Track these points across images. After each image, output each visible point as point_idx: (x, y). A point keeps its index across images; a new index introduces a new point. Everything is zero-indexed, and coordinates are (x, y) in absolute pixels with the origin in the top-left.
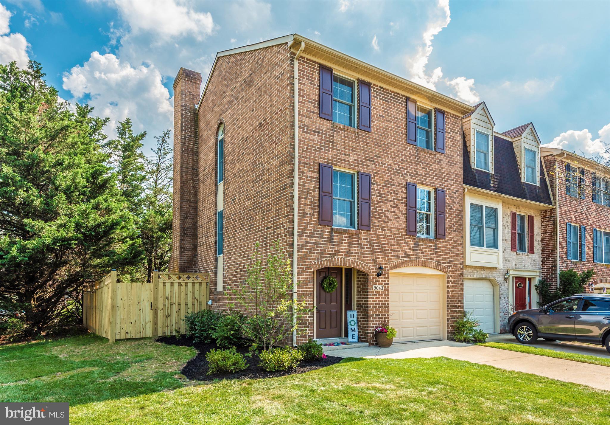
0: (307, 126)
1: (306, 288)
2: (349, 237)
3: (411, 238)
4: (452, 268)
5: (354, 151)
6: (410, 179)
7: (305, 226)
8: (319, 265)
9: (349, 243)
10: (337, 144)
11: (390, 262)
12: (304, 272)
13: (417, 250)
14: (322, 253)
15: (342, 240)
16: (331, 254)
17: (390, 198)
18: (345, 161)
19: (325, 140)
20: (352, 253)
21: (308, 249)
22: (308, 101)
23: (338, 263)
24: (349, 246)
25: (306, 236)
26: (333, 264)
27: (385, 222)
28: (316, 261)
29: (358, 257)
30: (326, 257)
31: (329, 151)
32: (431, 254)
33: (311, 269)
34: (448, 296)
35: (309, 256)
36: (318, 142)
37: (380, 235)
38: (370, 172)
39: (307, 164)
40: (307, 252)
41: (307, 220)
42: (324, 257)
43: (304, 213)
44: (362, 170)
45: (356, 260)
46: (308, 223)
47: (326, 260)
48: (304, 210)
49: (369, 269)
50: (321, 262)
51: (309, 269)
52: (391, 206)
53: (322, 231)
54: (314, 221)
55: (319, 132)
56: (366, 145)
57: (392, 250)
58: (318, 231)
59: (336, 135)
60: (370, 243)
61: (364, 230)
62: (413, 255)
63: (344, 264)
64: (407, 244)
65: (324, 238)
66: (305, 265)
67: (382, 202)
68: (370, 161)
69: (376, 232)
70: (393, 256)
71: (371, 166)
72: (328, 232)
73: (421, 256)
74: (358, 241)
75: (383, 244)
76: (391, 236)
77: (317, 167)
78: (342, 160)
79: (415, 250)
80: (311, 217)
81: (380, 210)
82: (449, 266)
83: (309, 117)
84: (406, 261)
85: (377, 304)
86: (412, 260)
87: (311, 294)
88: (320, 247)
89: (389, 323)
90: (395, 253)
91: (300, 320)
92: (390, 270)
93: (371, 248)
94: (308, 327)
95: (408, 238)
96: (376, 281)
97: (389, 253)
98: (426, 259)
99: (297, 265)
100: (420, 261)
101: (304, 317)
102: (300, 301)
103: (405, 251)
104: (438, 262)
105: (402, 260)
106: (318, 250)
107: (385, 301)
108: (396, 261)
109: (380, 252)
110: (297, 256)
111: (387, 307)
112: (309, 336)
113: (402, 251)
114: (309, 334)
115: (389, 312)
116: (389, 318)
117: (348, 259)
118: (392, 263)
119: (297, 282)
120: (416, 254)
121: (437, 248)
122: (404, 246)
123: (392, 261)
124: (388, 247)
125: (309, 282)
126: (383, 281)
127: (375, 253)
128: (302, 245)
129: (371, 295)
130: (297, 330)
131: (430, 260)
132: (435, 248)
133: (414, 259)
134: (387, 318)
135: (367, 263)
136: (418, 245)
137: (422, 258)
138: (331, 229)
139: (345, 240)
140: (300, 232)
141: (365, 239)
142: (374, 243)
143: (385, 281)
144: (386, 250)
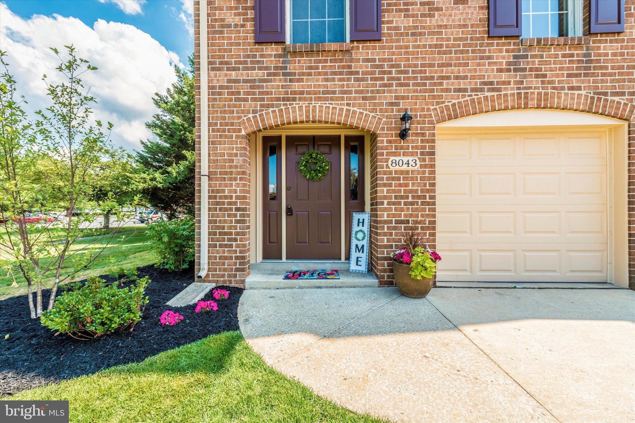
1: (231, 167)
2: (326, 61)
3: (504, 44)
7: (225, 51)
8: (256, 122)
9: (326, 74)
11: (438, 103)
12: (226, 137)
13: (524, 70)
14: (263, 99)
15: (311, 68)
16: (284, 99)
21: (233, 93)
23: (300, 116)
24: (327, 80)
25: (228, 69)
27: (423, 15)
28: (251, 116)
29: (349, 99)
30: (272, 106)
32: (569, 76)
33: (240, 131)
35: (235, 106)
37: (407, 47)
40: (231, 100)
41: (230, 38)
42: (268, 106)
43: (223, 26)
45: (345, 108)
46: (231, 44)
47: (274, 112)
48: (223, 20)
49: (378, 123)
50: (261, 115)
51: (234, 131)
53: (262, 56)
54: (246, 38)
57: (443, 78)
58: (254, 57)
60: (381, 66)
61: (365, 41)
62: (509, 83)
63: (314, 116)
64: (489, 58)
65: (266, 68)
66: (227, 124)
69: (398, 41)
70: (448, 90)
72: (276, 56)
73: (536, 82)
74: (350, 67)
75: (416, 66)
76: (441, 46)
79: (516, 70)
80: (238, 32)
84: (486, 98)
85: (402, 197)
86: (506, 95)
87: (241, 179)
88: (259, 87)
89: (434, 241)
90: (453, 84)
91: (218, 228)
92: (438, 122)
93: (382, 79)
94: (236, 240)
95: (492, 44)
96: (396, 148)
97: (435, 84)
98: (554, 88)
99: (210, 125)
100: (533, 96)
101: (225, 221)
102: (218, 191)
103: (484, 76)
104: (595, 93)
105: (474, 97)
106: (254, 93)
107: (422, 191)
108: (456, 101)
109: (408, 85)
110: (209, 107)
111: (428, 204)
112: (237, 258)
113: (473, 77)
114: (238, 254)
115: (434, 216)
116: (434, 228)
117: (324, 106)
118: (443, 105)
119: (209, 156)
120: (518, 79)
121: (593, 58)
122: (479, 65)
123: (444, 102)
124: (431, 72)
125: (236, 155)
126: (417, 147)
127: (394, 88)
128: (221, 87)
129: (383, 178)
130: (210, 246)
131: (566, 91)
132: (585, 59)
133: (512, 92)
134: (428, 229)
135: (372, 112)
136: (526, 57)
137: (538, 88)
138: (284, 49)
139: (317, 68)
140: (215, 63)
141: (368, 60)
142: (392, 66)
143: (424, 147)
144: (427, 78)
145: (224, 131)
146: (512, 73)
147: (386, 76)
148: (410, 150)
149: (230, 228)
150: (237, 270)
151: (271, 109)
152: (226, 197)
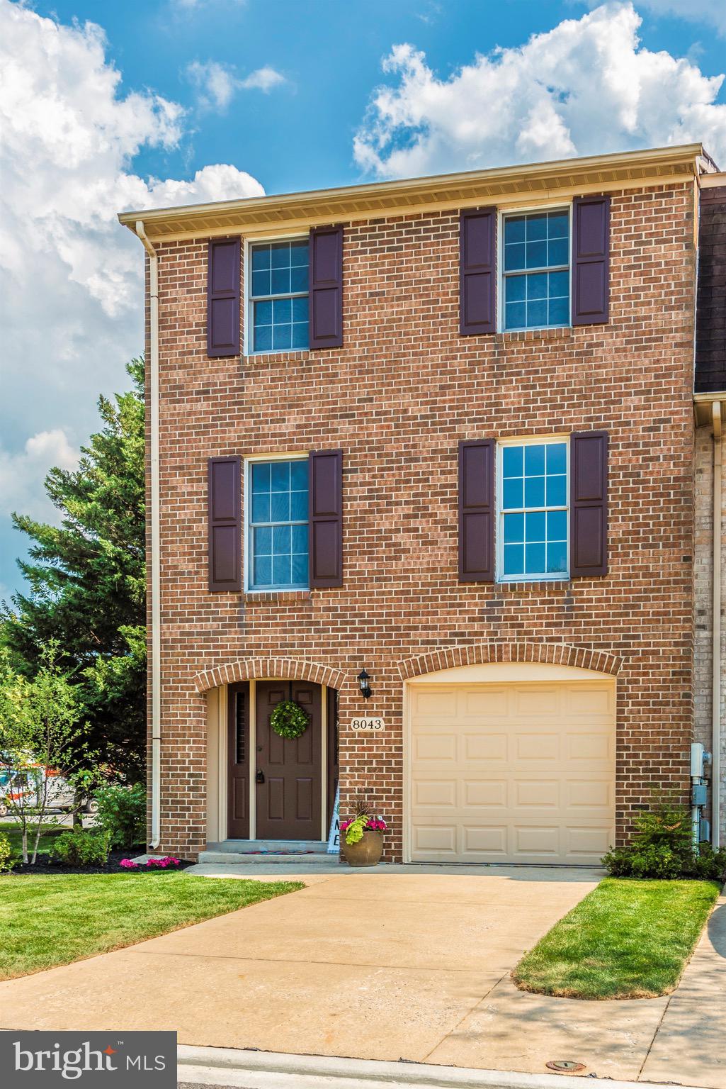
0: (181, 387)
1: (183, 729)
2: (284, 611)
3: (476, 590)
4: (639, 660)
5: (297, 406)
6: (470, 432)
7: (178, 601)
8: (210, 679)
9: (284, 625)
10: (253, 402)
11: (404, 657)
12: (179, 695)
13: (499, 619)
14: (217, 654)
15: (268, 618)
16: (239, 653)
17: (404, 495)
18: (274, 435)
19: (221, 405)
20: (293, 645)
22: (182, 333)
23: (258, 671)
24: (285, 631)
25: (182, 621)
26: (244, 674)
27: (388, 558)
28: (205, 672)
29: (309, 652)
30: (227, 661)
31: (232, 425)
32: (548, 625)
33: (193, 688)
34: (619, 741)
35: (188, 661)
36: (206, 413)
37: (372, 594)
38: (343, 444)
39: (181, 468)
40: (184, 654)
41: (183, 587)
42: (223, 661)
43: (176, 574)
44: (320, 445)
45: (305, 662)
46: (185, 593)
47: (229, 667)
48: (176, 567)
49: (340, 679)
50: (216, 671)
51: (188, 688)
52: (407, 516)
53: (217, 606)
54: (200, 586)
55: (208, 392)
56: (332, 382)
57: (410, 628)
58: (209, 606)
59: (250, 384)
60: (344, 616)
61: (325, 588)
62: (482, 633)
63: (272, 672)
64: (460, 605)
65: (221, 619)
66: (180, 681)
67: (379, 511)
68: (342, 417)
69: (362, 587)
70: (415, 642)
71: (345, 427)
72: (231, 605)
73: (511, 633)
74: (310, 617)
75: (381, 615)
76: (408, 592)
77: (204, 468)
78: (264, 436)
79: (489, 619)
80: (192, 580)
81: (372, 532)
82: (624, 653)
83: (185, 367)
84: (456, 651)
85: (365, 763)
86: (478, 648)
87: (194, 742)
88: (214, 640)
89: (401, 812)
90: (421, 635)
91: (171, 795)
92: (405, 677)
93: (345, 630)
94: (188, 809)
95: (464, 590)
96: (360, 707)
97: (401, 636)
98: (530, 640)
99: (162, 682)
100: (507, 649)
101: (178, 789)
102: (170, 756)
103: (455, 625)
104: (576, 645)
105: (443, 650)
106: (208, 647)
107: (387, 756)
108: (424, 655)
109: (371, 636)
110: (161, 663)
111: (394, 770)
112: (190, 829)
113: (442, 628)
114: (191, 825)
115: (400, 784)
116: (400, 798)
117: (282, 660)
118: (410, 659)
119: (161, 717)
120: (492, 629)
121: (575, 605)
122: (448, 613)
123: (410, 656)
124: (396, 622)
125: (189, 715)
126: (382, 707)
127: (357, 640)
128: (174, 641)
129: (344, 741)
130: (162, 815)
131: (544, 643)
132: (566, 606)
133: (485, 644)
134: (393, 798)
135: (334, 667)
136: (501, 604)
137: (513, 640)
138: (240, 598)
139: (275, 618)
140: (167, 614)
141: (329, 609)
142: (355, 616)
143: (389, 707)
144: (392, 629)
145: (177, 688)
146: (485, 622)
147: (348, 627)
148: (375, 710)
149: (183, 795)
150: (190, 842)
151: (226, 664)
152: (178, 762)
